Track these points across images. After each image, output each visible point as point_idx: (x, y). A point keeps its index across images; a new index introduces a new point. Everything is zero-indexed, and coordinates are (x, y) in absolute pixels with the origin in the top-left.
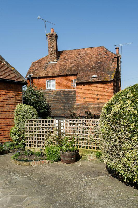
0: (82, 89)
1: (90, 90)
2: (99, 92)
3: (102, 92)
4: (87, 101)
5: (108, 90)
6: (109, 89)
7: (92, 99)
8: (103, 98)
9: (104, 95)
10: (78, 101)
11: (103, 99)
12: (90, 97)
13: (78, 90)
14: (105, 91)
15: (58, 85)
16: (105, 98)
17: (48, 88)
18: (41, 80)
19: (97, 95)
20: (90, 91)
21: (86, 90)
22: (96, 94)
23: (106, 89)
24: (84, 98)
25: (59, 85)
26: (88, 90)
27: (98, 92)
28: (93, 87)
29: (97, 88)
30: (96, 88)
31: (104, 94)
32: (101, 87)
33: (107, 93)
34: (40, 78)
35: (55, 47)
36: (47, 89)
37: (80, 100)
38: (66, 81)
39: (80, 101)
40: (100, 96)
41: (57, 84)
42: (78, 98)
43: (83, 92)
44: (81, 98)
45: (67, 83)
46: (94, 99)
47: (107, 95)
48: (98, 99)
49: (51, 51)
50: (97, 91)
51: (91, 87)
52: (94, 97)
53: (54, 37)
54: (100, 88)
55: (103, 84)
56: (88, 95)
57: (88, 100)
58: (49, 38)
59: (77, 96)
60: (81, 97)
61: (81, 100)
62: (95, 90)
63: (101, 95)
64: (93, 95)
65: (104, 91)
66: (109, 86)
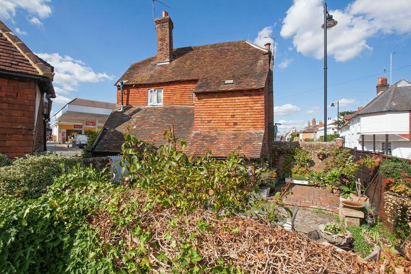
0: (206, 104)
1: (220, 106)
2: (236, 111)
3: (243, 111)
4: (215, 127)
5: (255, 108)
6: (257, 105)
7: (224, 124)
8: (244, 121)
9: (247, 116)
10: (197, 127)
11: (244, 124)
12: (220, 119)
13: (198, 107)
14: (249, 108)
15: (167, 98)
16: (248, 121)
17: (151, 102)
18: (141, 90)
19: (233, 116)
20: (220, 109)
21: (212, 107)
22: (232, 114)
23: (251, 105)
24: (209, 122)
25: (169, 98)
26: (217, 107)
27: (234, 111)
28: (226, 101)
29: (234, 104)
30: (231, 104)
31: (246, 113)
32: (241, 101)
33: (252, 113)
34: (138, 86)
35: (167, 39)
36: (149, 104)
37: (201, 124)
38: (180, 92)
39: (202, 127)
40: (238, 119)
41: (165, 97)
42: (197, 122)
43: (206, 109)
44: (203, 122)
45: (182, 95)
46: (227, 124)
47: (253, 116)
48: (235, 124)
49: (162, 45)
50: (234, 109)
51: (221, 101)
52: (228, 119)
53: (167, 25)
54: (238, 103)
55: (245, 95)
56: (216, 116)
57: (216, 124)
58: (159, 25)
59: (195, 116)
60: (203, 119)
61: (203, 124)
62: (230, 106)
63: (240, 116)
64: (225, 116)
65: (247, 108)
66: (255, 100)
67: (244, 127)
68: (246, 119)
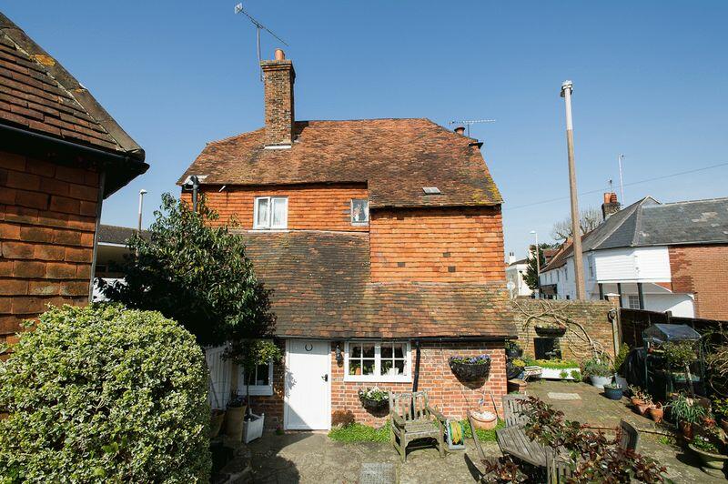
0: (394, 231)
1: (420, 236)
2: (452, 245)
3: (464, 245)
4: (412, 274)
5: (486, 240)
6: (489, 235)
7: (431, 269)
8: (468, 264)
9: (472, 255)
10: (377, 275)
11: (468, 269)
12: (423, 260)
13: (378, 236)
14: (476, 240)
15: (297, 217)
16: (476, 265)
17: (258, 224)
18: (235, 196)
19: (447, 255)
20: (422, 240)
21: (406, 236)
22: (445, 251)
23: (479, 235)
24: (401, 265)
25: (301, 216)
26: (416, 236)
27: (449, 245)
28: (433, 226)
29: (448, 231)
30: (444, 231)
31: (471, 250)
32: (461, 226)
33: (482, 250)
34: (232, 188)
35: (287, 102)
36: (256, 226)
37: (384, 269)
38: (325, 204)
39: (386, 274)
40: (456, 260)
41: (292, 212)
42: (376, 265)
43: (395, 241)
44: (388, 265)
45: (329, 211)
46: (436, 269)
47: (484, 255)
48: (452, 269)
49: (275, 112)
50: (448, 240)
51: (423, 226)
52: (438, 260)
53: (285, 76)
54: (456, 231)
55: (469, 215)
56: (414, 255)
57: (416, 269)
58: (271, 74)
59: (372, 255)
60: (388, 260)
61: (388, 269)
62: (440, 236)
63: (461, 255)
64: (434, 255)
65: (472, 240)
66: (487, 225)
67: (469, 275)
68: (471, 259)
